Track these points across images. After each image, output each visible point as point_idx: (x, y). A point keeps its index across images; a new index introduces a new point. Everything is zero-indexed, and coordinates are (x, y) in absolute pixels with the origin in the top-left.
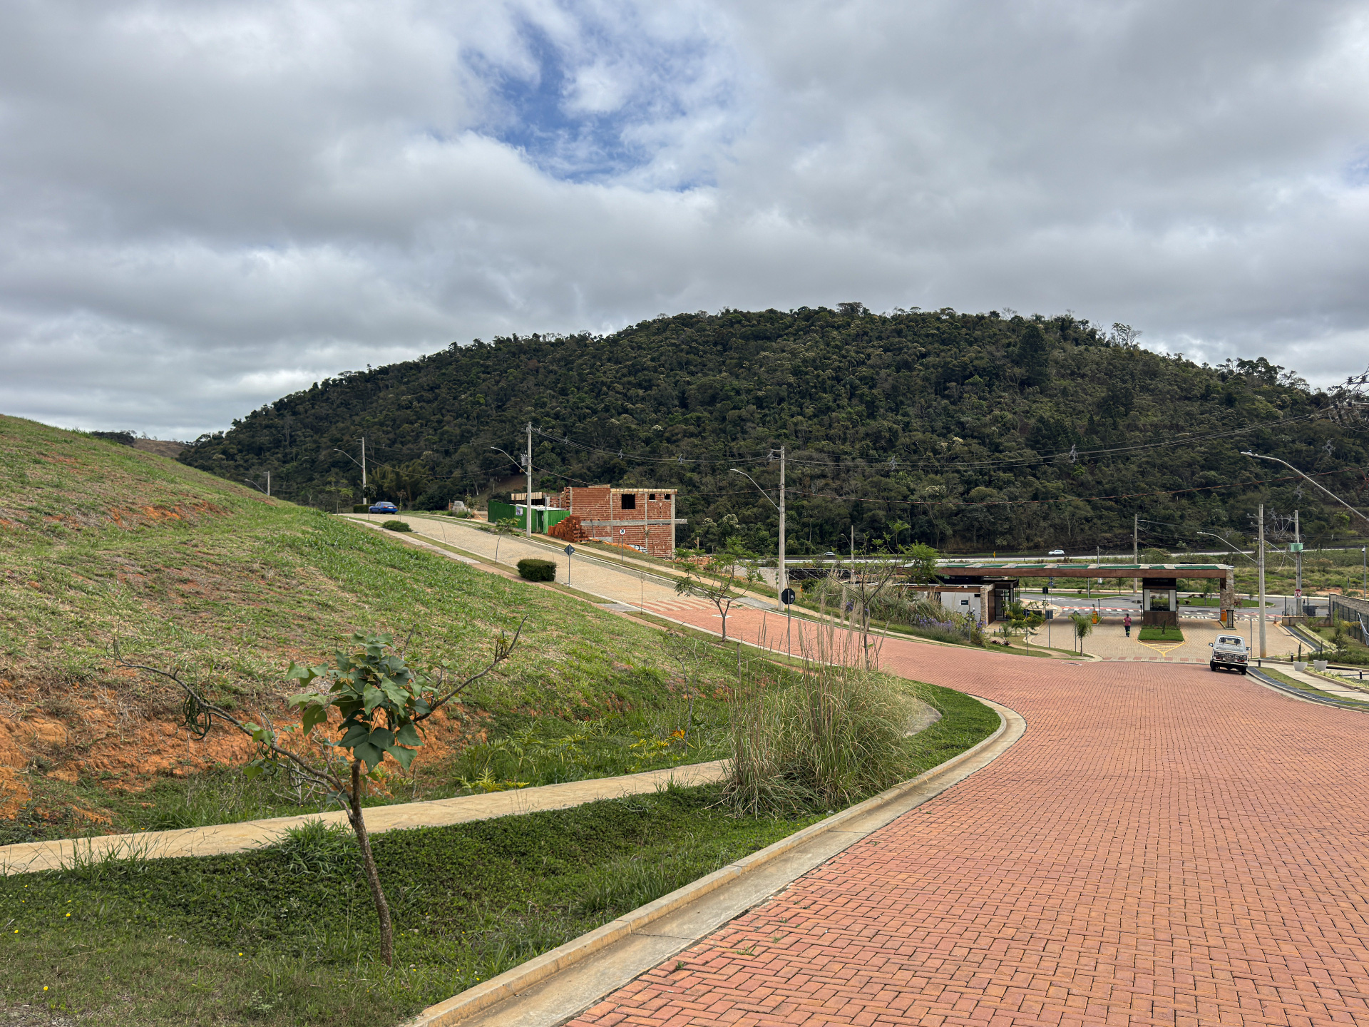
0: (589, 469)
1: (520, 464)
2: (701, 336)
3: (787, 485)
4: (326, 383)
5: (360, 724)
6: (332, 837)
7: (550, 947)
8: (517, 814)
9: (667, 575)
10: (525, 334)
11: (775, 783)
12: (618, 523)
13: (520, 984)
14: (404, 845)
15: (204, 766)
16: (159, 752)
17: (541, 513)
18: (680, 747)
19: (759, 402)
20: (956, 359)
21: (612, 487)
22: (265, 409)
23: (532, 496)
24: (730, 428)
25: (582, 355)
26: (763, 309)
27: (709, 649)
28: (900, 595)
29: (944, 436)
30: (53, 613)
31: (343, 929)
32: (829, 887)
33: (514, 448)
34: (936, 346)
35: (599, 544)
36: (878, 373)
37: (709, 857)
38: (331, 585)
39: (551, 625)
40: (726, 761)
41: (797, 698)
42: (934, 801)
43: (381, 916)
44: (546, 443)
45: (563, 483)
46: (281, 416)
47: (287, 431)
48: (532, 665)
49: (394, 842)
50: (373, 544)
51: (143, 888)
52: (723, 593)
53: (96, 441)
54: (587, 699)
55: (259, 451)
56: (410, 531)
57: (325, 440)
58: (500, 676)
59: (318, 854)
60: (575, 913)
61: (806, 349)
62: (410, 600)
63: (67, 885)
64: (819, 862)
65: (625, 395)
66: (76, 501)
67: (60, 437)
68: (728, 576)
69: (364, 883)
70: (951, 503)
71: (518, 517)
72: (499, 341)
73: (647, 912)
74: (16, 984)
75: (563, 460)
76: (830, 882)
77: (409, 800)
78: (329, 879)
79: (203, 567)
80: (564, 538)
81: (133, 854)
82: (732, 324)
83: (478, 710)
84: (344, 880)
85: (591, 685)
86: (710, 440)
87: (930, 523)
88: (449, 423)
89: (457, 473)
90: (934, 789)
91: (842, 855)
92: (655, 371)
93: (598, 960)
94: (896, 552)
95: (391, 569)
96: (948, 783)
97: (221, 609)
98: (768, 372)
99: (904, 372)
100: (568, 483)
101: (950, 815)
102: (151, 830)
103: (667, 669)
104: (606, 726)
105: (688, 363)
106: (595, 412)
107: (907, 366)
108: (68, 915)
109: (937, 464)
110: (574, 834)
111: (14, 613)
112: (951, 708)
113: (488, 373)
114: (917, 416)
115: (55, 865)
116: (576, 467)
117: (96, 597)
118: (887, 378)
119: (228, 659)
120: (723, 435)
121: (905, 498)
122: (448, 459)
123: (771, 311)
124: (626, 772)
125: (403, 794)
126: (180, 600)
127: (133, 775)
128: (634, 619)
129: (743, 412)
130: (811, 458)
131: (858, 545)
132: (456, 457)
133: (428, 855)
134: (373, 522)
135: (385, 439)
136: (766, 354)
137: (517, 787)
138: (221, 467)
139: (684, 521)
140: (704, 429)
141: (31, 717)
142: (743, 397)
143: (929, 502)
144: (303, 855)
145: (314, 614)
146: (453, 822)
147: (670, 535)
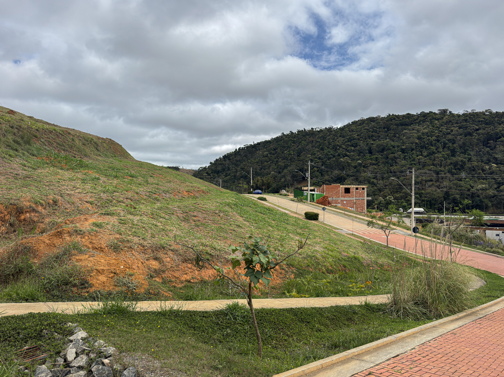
0: (332, 178)
1: (306, 176)
2: (378, 125)
3: (415, 184)
4: (239, 149)
5: (252, 269)
6: (241, 308)
7: (319, 359)
8: (306, 307)
9: (363, 219)
10: (308, 128)
11: (410, 306)
12: (343, 199)
13: (308, 371)
14: (266, 314)
15: (200, 279)
16: (186, 274)
17: (313, 195)
18: (369, 288)
19: (403, 151)
20: (493, 131)
21: (341, 185)
22: (220, 158)
23: (310, 188)
24: (390, 161)
25: (330, 135)
26: (405, 113)
27: (381, 250)
28: (466, 231)
29: (487, 163)
30: (156, 226)
31: (245, 342)
32: (434, 350)
33: (304, 171)
34: (483, 125)
35: (335, 207)
36: (456, 138)
37: (382, 332)
38: (241, 219)
39: (317, 237)
40: (389, 295)
41: (420, 272)
42: (482, 319)
43: (258, 339)
44: (315, 169)
45: (322, 183)
46: (225, 161)
47: (227, 166)
48: (310, 251)
49: (262, 312)
50: (255, 205)
51: (181, 320)
52: (387, 228)
53: (169, 170)
54: (331, 266)
55: (218, 172)
56: (266, 200)
57: (239, 169)
58: (299, 255)
59: (237, 314)
60: (328, 347)
61: (424, 129)
62: (267, 225)
63: (158, 316)
64: (429, 339)
65: (346, 149)
66: (163, 189)
67: (158, 169)
68: (390, 221)
69: (252, 326)
70: (491, 192)
71: (305, 196)
72: (299, 131)
73: (357, 350)
74: (144, 347)
75: (322, 175)
76: (434, 348)
77: (267, 298)
78: (240, 323)
79: (200, 212)
80: (322, 204)
81: (178, 308)
82: (391, 120)
83: (291, 267)
84: (245, 324)
85: (333, 261)
86: (381, 166)
87: (481, 201)
88: (280, 161)
89: (283, 180)
90: (483, 314)
91: (440, 337)
92: (359, 140)
93: (338, 366)
94: (465, 213)
95: (260, 214)
96: (489, 312)
97: (206, 226)
98: (407, 138)
99: (468, 137)
100: (323, 183)
101: (490, 325)
102: (184, 300)
103: (364, 256)
104: (339, 277)
105: (372, 136)
106: (334, 156)
107: (470, 134)
108: (159, 326)
109: (484, 175)
110: (328, 317)
111: (144, 225)
112: (490, 280)
113: (295, 143)
114: (474, 155)
115: (155, 310)
116: (326, 177)
117: (168, 221)
118: (460, 140)
119: (208, 243)
120: (387, 164)
121: (469, 190)
122: (280, 175)
123: (408, 114)
124: (348, 296)
125: (265, 295)
126: (193, 222)
127: (178, 281)
128: (350, 236)
129: (396, 155)
130: (426, 173)
131: (447, 209)
132: (283, 174)
133: (274, 319)
134: (254, 197)
135: (258, 168)
136: (406, 131)
137: (305, 297)
138: (206, 178)
139: (370, 198)
140: (379, 162)
141: (149, 260)
142: (396, 149)
143: (480, 192)
144: (232, 314)
145: (235, 229)
146: (283, 308)
147: (364, 204)
